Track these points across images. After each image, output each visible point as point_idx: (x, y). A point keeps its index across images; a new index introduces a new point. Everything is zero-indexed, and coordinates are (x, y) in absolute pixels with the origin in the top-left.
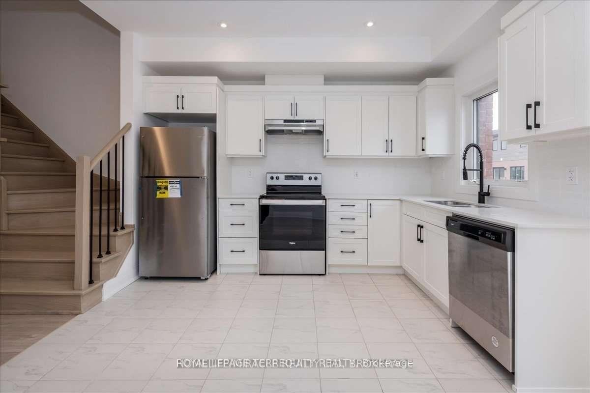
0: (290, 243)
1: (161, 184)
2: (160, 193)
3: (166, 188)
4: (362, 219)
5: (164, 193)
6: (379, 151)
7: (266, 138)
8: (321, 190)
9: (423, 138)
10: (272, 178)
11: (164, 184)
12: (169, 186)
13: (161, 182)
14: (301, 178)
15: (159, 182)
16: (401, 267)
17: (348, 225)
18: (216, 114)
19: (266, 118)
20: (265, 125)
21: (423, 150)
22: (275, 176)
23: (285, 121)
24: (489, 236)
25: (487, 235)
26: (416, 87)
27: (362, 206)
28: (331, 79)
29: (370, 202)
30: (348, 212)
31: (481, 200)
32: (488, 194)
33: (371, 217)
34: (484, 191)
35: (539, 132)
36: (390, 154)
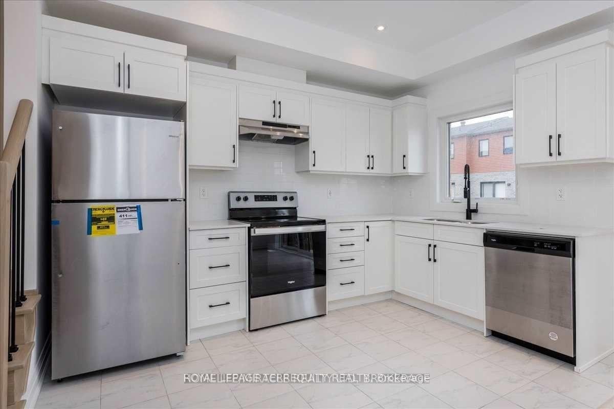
0: (289, 282)
1: (100, 212)
2: (99, 228)
3: (111, 219)
4: (360, 243)
5: (108, 227)
6: (360, 167)
7: (240, 145)
8: (296, 213)
9: (404, 156)
10: (238, 199)
11: (107, 212)
12: (117, 215)
13: (99, 209)
14: (273, 198)
15: (95, 209)
16: (392, 291)
17: (347, 253)
18: (185, 104)
19: (241, 117)
20: (239, 126)
21: (404, 168)
22: (242, 196)
23: (265, 123)
24: (549, 247)
25: (545, 246)
26: (390, 101)
27: (360, 229)
28: (314, 78)
29: (367, 224)
30: (347, 237)
31: (469, 217)
32: (476, 211)
33: (368, 240)
34: (471, 208)
35: (559, 158)
36: (371, 171)
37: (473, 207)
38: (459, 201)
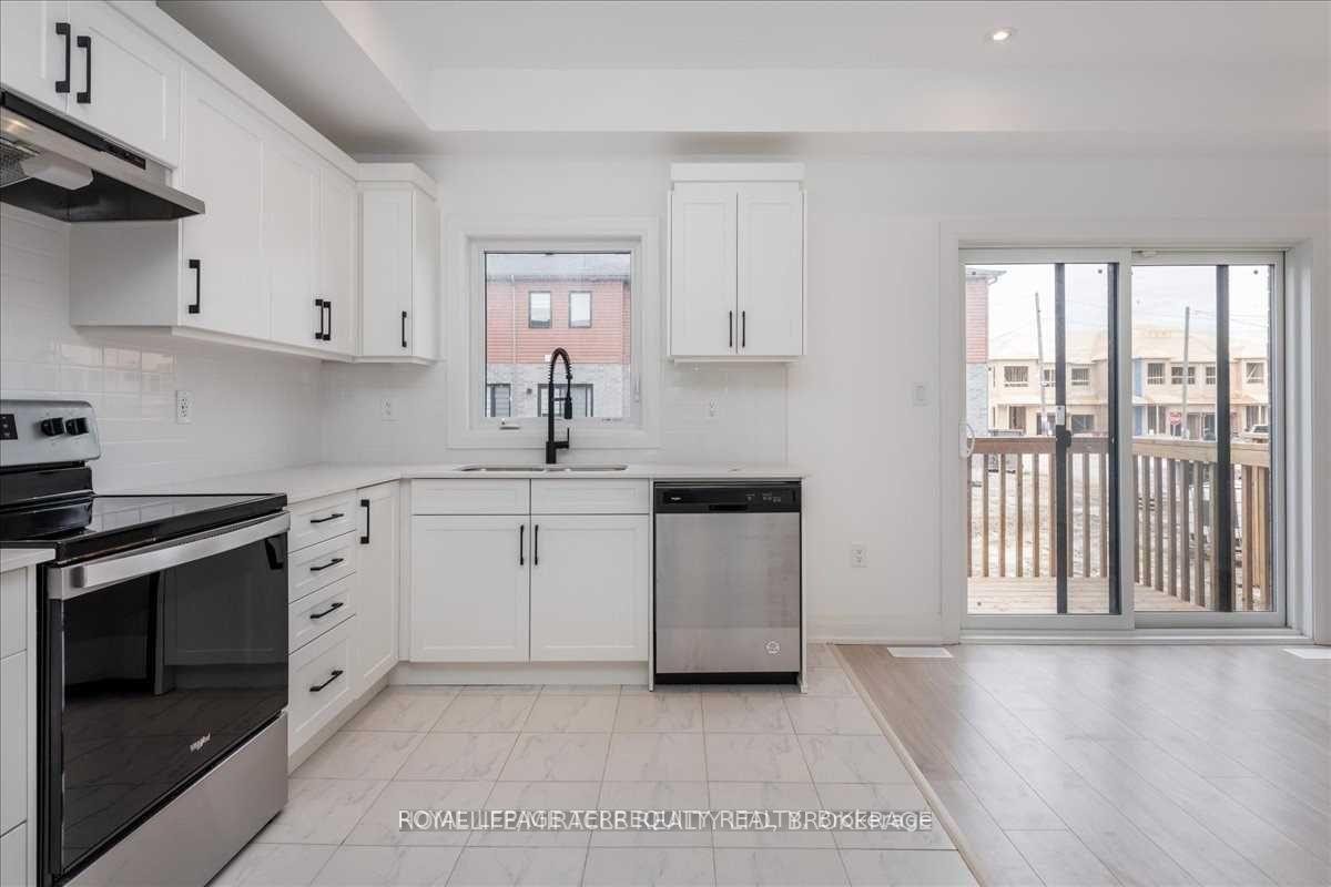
9: (404, 315)
16: (398, 664)
17: (325, 588)
21: (404, 344)
24: (770, 498)
25: (764, 499)
26: (355, 165)
29: (364, 495)
31: (551, 459)
32: (565, 445)
33: (365, 540)
34: (555, 440)
35: (742, 351)
36: (322, 344)
37: (559, 436)
38: (516, 426)
